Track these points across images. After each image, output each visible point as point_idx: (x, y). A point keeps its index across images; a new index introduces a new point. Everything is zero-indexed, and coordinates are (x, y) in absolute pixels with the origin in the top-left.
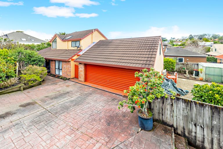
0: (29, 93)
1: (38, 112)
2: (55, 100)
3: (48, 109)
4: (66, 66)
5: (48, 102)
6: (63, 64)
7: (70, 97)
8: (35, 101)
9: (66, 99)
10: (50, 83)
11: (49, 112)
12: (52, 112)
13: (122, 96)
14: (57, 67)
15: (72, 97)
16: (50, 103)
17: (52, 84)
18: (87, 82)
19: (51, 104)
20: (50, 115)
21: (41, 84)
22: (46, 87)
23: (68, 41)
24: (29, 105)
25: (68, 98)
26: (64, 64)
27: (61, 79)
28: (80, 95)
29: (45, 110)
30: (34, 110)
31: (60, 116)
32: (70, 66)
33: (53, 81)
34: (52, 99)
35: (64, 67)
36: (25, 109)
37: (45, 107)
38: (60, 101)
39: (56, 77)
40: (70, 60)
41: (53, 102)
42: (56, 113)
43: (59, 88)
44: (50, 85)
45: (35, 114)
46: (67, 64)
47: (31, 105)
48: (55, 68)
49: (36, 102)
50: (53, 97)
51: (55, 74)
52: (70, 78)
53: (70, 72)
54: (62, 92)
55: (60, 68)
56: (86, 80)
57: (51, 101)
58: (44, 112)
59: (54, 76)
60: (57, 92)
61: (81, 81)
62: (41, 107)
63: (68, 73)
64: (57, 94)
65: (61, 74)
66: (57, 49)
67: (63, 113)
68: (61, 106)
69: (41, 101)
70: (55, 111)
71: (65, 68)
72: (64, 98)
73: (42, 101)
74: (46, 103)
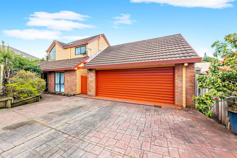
0: (21, 110)
1: (42, 136)
2: (66, 115)
3: (60, 128)
4: (70, 78)
5: (55, 120)
6: (65, 76)
7: (86, 112)
8: (34, 119)
9: (82, 113)
10: (50, 100)
11: (63, 133)
12: (69, 133)
13: (152, 106)
14: (57, 81)
15: (90, 111)
16: (60, 120)
17: (53, 100)
18: (98, 96)
19: (63, 122)
20: (67, 138)
21: (38, 101)
22: (47, 103)
23: (70, 48)
24: (21, 126)
25: (85, 113)
26: (67, 76)
27: (64, 95)
28: (99, 109)
29: (55, 130)
30: (34, 132)
31: (86, 137)
32: (76, 76)
33: (54, 98)
34: (61, 115)
35: (68, 79)
36: (14, 132)
37: (54, 127)
38: (75, 117)
39: (56, 95)
40: (76, 69)
41: (64, 119)
42: (78, 134)
43: (65, 103)
44: (51, 101)
45: (37, 139)
46: (72, 75)
47: (25, 125)
48: (55, 84)
49: (35, 121)
50: (60, 112)
51: (54, 92)
52: (76, 94)
53: (76, 85)
54: (72, 107)
55: (62, 82)
56: (97, 94)
57: (60, 117)
58: (54, 133)
59: (54, 93)
60: (64, 107)
61: (91, 96)
62: (45, 127)
63: (73, 88)
64: (67, 109)
65: (63, 90)
66: (57, 60)
67: (90, 132)
68: (79, 122)
69: (43, 119)
70: (73, 132)
71: (69, 81)
72: (79, 113)
73: (45, 118)
74: (53, 121)
